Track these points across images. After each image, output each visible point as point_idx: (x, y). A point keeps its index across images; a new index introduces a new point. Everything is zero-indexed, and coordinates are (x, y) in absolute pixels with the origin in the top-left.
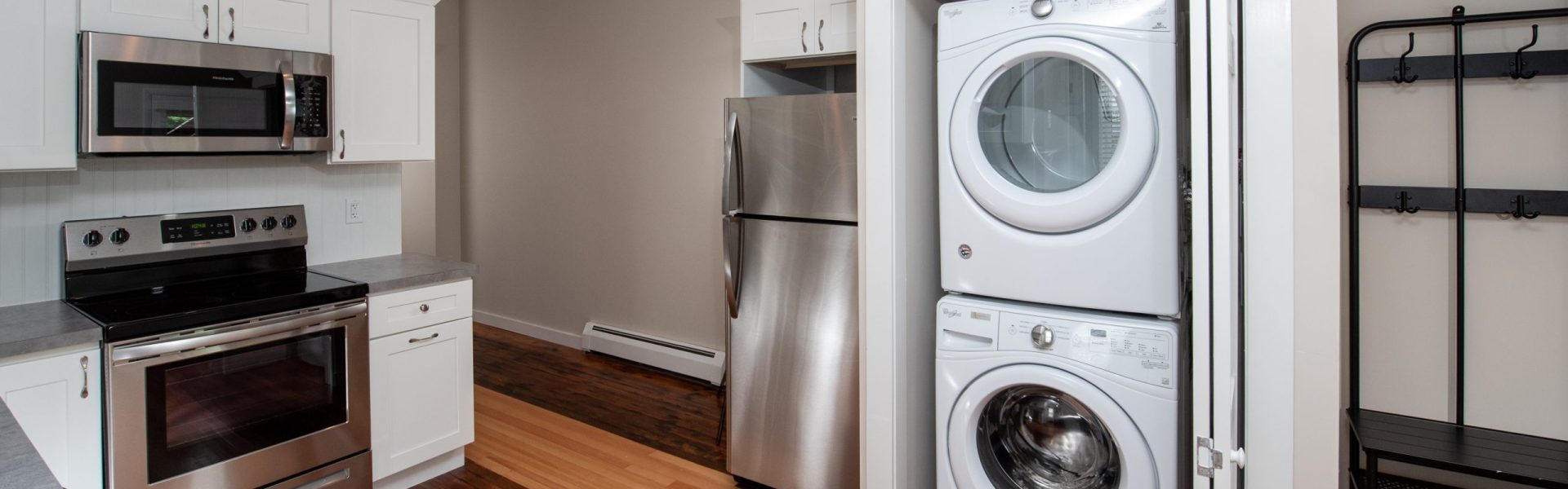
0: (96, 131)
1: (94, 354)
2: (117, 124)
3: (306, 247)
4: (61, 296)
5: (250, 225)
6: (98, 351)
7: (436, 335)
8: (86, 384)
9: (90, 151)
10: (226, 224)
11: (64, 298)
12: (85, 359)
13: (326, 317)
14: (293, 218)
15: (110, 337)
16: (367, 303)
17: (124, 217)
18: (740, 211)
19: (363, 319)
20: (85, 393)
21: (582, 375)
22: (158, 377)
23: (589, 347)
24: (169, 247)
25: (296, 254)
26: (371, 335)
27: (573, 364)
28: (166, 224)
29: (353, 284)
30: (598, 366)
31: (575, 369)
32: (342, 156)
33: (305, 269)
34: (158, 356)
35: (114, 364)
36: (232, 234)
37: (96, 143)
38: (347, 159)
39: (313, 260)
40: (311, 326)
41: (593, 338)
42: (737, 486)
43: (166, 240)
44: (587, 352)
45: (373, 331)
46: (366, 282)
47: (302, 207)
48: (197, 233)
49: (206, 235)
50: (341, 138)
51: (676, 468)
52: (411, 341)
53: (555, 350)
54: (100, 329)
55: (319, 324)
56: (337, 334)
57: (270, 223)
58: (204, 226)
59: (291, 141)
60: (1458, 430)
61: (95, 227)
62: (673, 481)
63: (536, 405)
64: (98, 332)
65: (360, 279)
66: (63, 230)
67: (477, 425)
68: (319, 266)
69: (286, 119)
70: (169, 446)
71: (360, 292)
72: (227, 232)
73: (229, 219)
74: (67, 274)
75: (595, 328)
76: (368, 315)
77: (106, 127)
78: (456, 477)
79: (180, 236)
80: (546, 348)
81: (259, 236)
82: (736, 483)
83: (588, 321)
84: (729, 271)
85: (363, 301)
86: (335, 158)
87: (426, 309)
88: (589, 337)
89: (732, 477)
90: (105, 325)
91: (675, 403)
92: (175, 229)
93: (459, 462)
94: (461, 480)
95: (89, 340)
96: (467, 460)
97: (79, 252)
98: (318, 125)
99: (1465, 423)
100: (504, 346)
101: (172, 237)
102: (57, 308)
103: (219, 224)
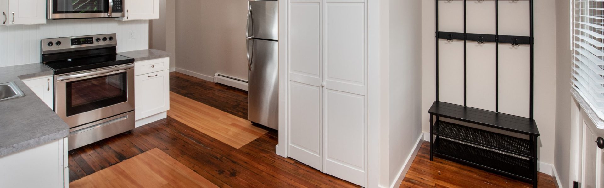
0: (52, 12)
1: (51, 78)
2: (58, 10)
3: (116, 47)
4: (41, 61)
5: (98, 40)
6: (53, 77)
7: (157, 75)
8: (49, 86)
9: (50, 18)
10: (91, 40)
11: (42, 62)
12: (49, 80)
13: (121, 68)
14: (112, 38)
15: (56, 73)
16: (134, 64)
17: (60, 37)
18: (253, 37)
19: (132, 70)
20: (49, 89)
21: (212, 91)
22: (69, 85)
23: (216, 81)
24: (73, 47)
25: (113, 49)
26: (135, 74)
27: (210, 87)
28: (72, 40)
29: (129, 59)
30: (218, 88)
31: (211, 89)
32: (128, 18)
33: (116, 54)
34: (70, 79)
35: (57, 81)
36: (93, 43)
37: (51, 16)
38: (129, 19)
39: (118, 51)
40: (116, 71)
41: (218, 78)
42: (252, 125)
43: (72, 45)
44: (216, 83)
45: (136, 73)
46: (133, 58)
47: (115, 34)
48: (82, 43)
49: (85, 43)
50: (127, 12)
51: (234, 119)
52: (148, 77)
53: (205, 82)
54: (53, 71)
55: (118, 71)
56: (124, 74)
57: (105, 39)
58: (84, 40)
59: (111, 14)
60: (465, 108)
61: (51, 41)
62: (232, 123)
63: (193, 99)
64: (52, 72)
65: (132, 57)
66: (41, 41)
67: (170, 105)
68: (121, 53)
69: (109, 7)
70: (72, 106)
71: (132, 61)
72: (91, 42)
73: (92, 38)
74: (43, 55)
75: (219, 75)
76: (134, 69)
77: (55, 11)
78: (163, 121)
79: (77, 43)
80: (202, 82)
81: (102, 43)
82: (252, 124)
83: (217, 72)
84: (248, 56)
85: (133, 64)
86: (125, 19)
87: (154, 67)
88: (217, 78)
89: (251, 122)
90: (54, 70)
91: (241, 100)
92: (75, 41)
93: (164, 116)
94: (165, 122)
95: (50, 74)
96: (167, 116)
97: (47, 49)
98: (120, 9)
99: (467, 106)
100: (187, 81)
101: (74, 43)
102: (39, 65)
103: (89, 40)
